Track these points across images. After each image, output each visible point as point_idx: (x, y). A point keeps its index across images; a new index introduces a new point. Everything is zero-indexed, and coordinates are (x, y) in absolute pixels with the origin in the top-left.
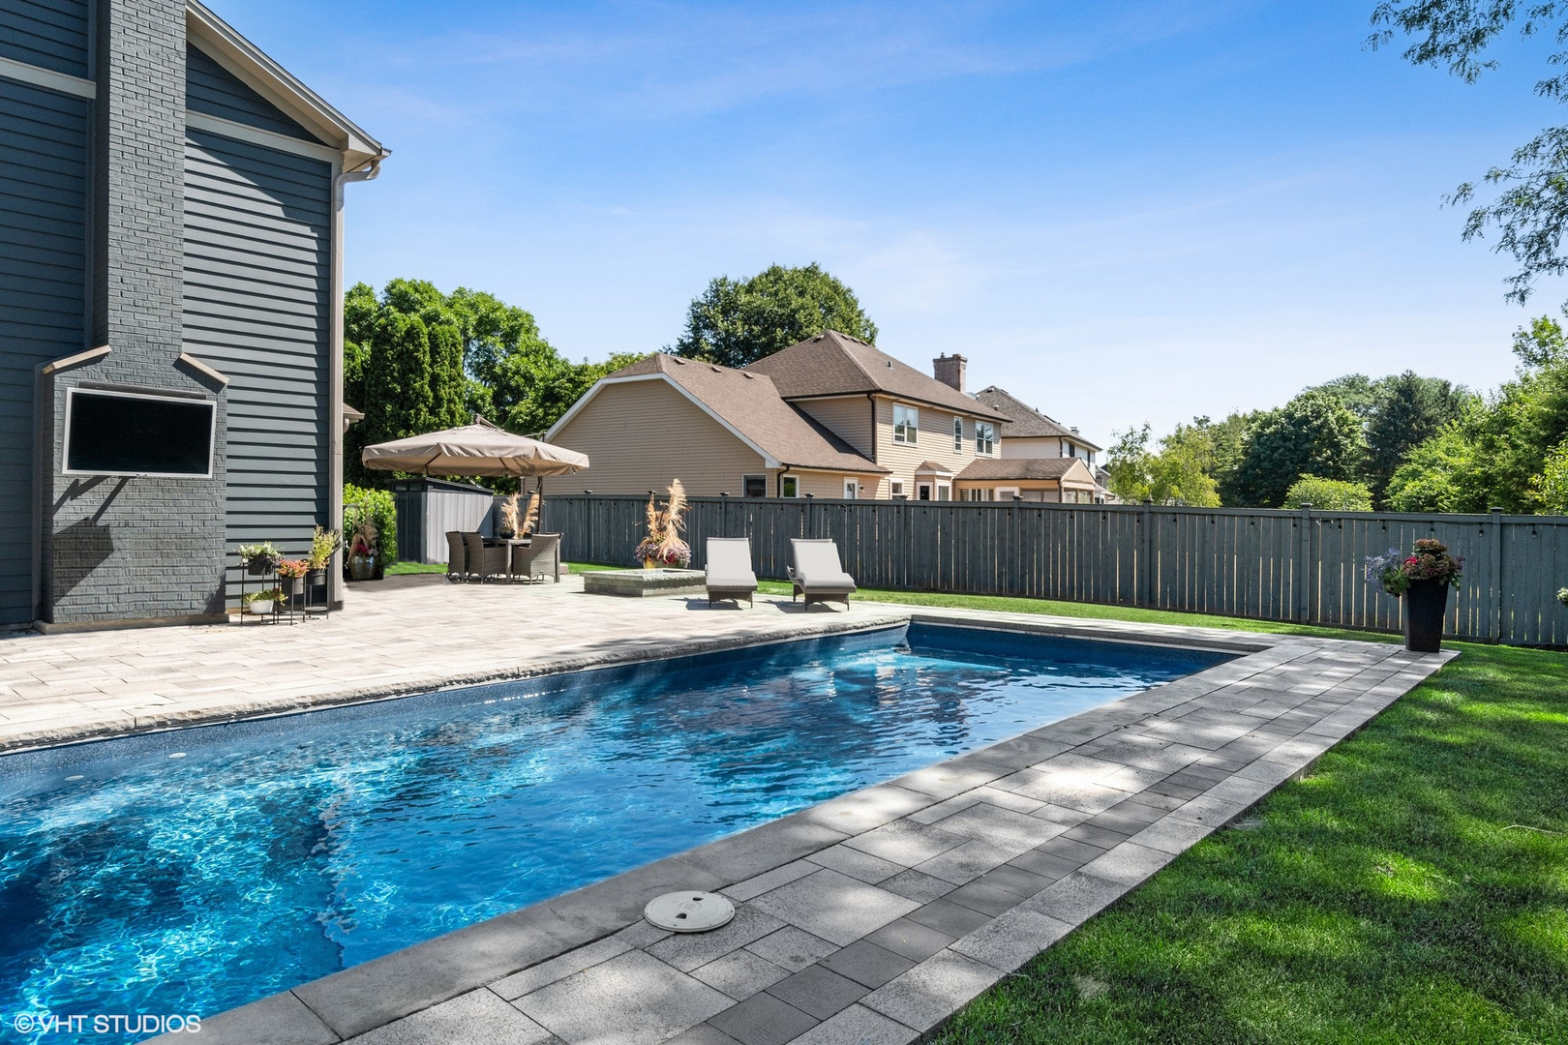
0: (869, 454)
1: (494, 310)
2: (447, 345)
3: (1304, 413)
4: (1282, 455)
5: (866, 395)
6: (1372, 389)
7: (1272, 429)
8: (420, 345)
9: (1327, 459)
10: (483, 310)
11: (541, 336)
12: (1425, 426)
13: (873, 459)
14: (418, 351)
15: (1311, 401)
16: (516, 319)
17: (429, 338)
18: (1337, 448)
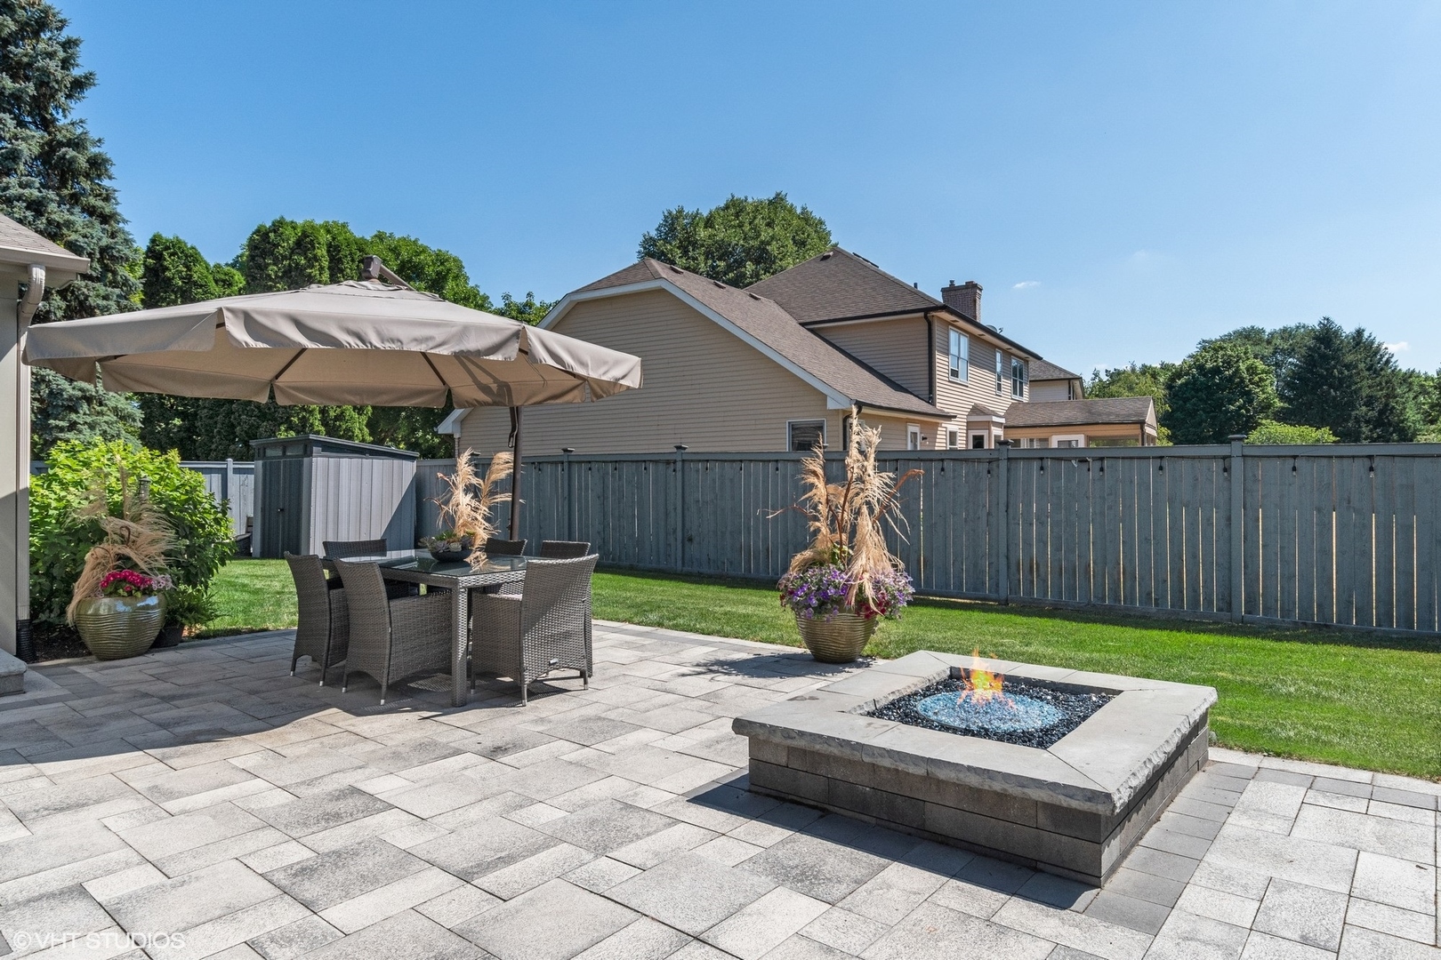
0: (925, 391)
1: (418, 254)
2: (353, 261)
3: (1215, 364)
4: (1195, 404)
5: (922, 314)
6: (1269, 342)
7: (1183, 380)
8: (316, 258)
9: (1240, 408)
10: (405, 255)
11: (471, 284)
12: (1346, 372)
13: (931, 400)
14: (312, 267)
15: (1221, 353)
16: (442, 264)
17: (328, 251)
18: (1248, 396)
